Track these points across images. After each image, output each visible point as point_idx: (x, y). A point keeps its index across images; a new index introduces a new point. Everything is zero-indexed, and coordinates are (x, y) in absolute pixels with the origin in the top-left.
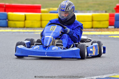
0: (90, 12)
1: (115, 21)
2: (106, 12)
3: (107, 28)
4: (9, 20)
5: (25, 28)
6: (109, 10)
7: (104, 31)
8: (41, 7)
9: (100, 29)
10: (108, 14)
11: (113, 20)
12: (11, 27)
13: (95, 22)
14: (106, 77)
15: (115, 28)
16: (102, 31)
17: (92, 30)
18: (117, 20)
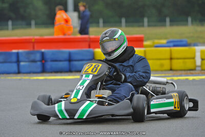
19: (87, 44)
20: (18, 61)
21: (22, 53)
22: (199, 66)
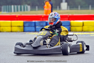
19: (68, 18)
20: (35, 26)
21: (37, 22)
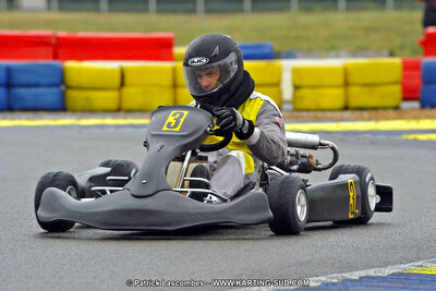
0: (337, 56)
1: (422, 86)
2: (392, 54)
3: (397, 108)
4: (68, 87)
5: (122, 114)
6: (402, 47)
7: (387, 119)
8: (175, 42)
9: (373, 113)
10: (397, 61)
11: (416, 81)
12: (74, 111)
13: (354, 90)
14: (393, 274)
15: (423, 106)
16: (377, 120)
17: (347, 114)
18: (428, 81)
22: (288, 102)
